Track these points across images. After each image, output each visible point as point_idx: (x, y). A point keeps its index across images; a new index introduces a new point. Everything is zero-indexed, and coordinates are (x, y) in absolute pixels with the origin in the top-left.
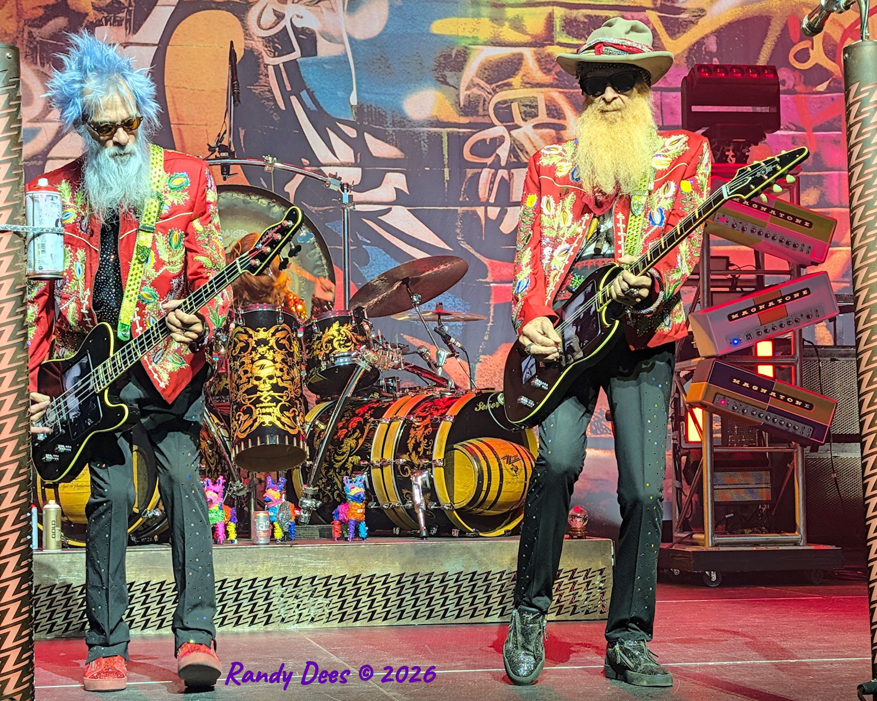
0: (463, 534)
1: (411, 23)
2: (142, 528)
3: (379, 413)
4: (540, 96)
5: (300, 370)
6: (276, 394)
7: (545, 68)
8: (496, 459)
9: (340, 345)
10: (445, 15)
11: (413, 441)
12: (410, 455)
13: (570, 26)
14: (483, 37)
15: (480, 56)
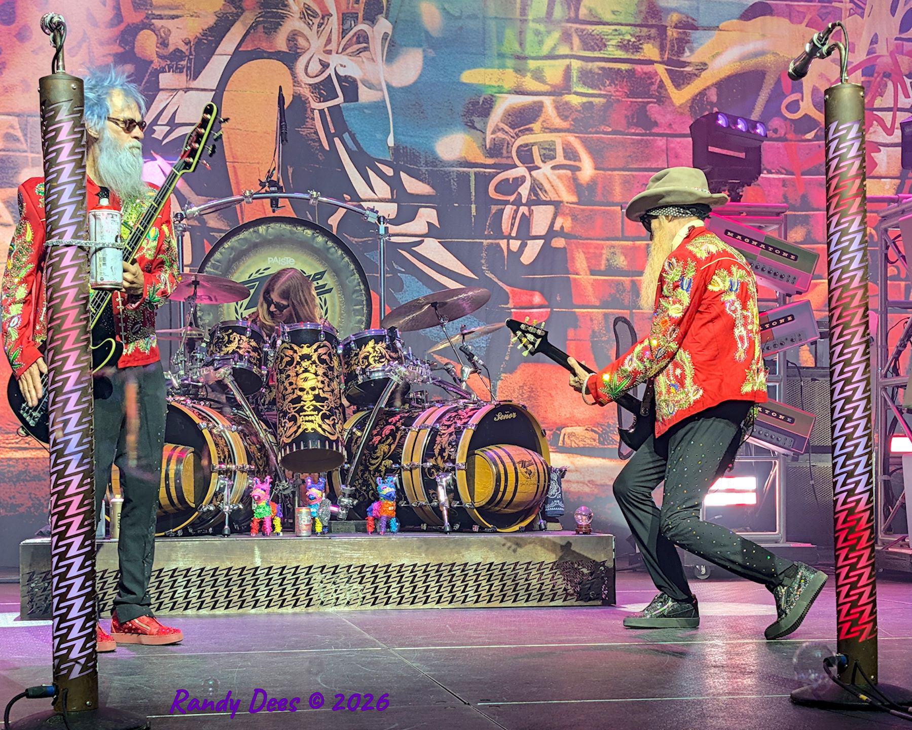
0: (482, 530)
1: (443, 72)
2: (198, 521)
3: (409, 421)
4: (558, 140)
5: (339, 383)
6: (318, 404)
7: (563, 115)
8: (512, 464)
9: (375, 361)
10: (474, 66)
11: (439, 447)
12: (436, 459)
13: (587, 77)
14: (507, 86)
15: (505, 103)
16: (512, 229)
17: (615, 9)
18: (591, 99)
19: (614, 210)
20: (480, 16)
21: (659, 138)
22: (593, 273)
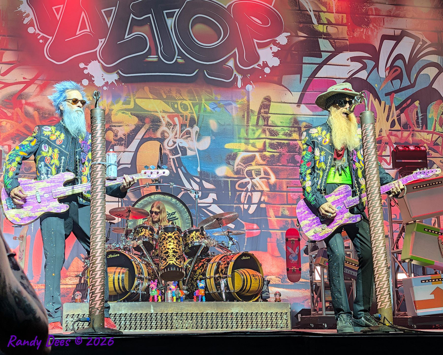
0: (238, 302)
1: (218, 145)
2: (129, 298)
3: (209, 261)
4: (262, 168)
5: (182, 247)
6: (174, 254)
7: (263, 159)
8: (249, 275)
9: (196, 239)
10: (230, 142)
11: (221, 269)
12: (220, 274)
13: (271, 145)
14: (242, 149)
15: (241, 155)
16: (245, 201)
17: (282, 121)
18: (273, 154)
19: (283, 194)
20: (232, 124)
22: (277, 217)
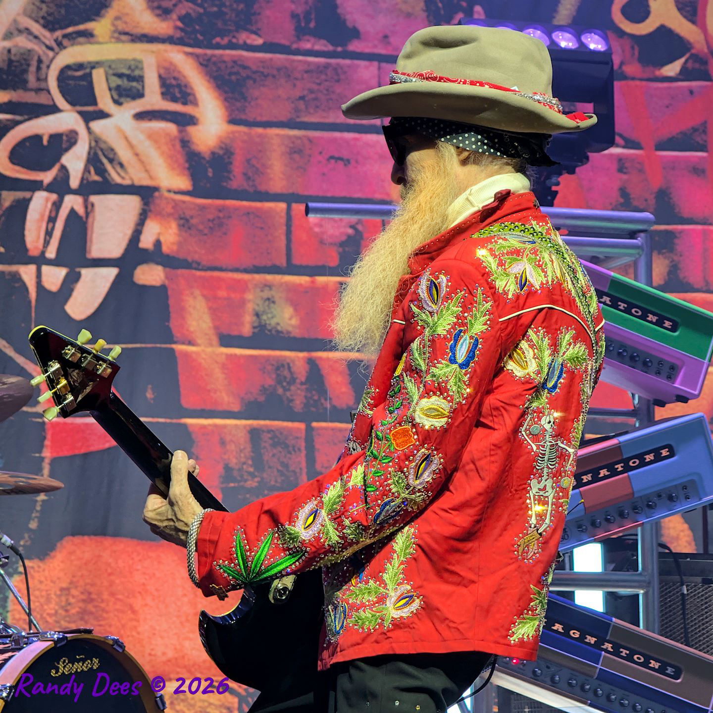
4: (149, 58)
16: (47, 243)
19: (270, 211)
21: (363, 63)
22: (226, 340)
